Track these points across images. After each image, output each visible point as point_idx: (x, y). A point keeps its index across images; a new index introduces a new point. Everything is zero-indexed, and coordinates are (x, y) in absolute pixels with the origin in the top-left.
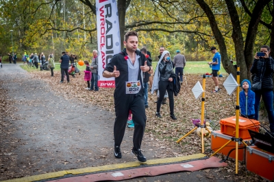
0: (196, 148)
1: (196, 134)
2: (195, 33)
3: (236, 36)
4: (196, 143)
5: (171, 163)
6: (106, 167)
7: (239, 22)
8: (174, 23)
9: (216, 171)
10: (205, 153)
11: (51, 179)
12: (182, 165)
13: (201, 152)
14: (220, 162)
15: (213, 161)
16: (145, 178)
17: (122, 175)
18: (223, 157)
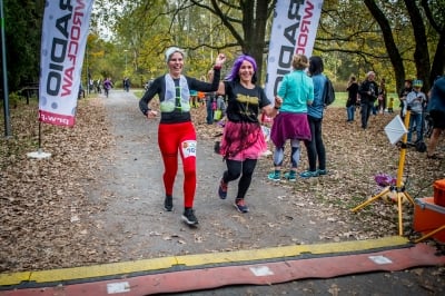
0: (386, 222)
1: (380, 198)
2: (358, 52)
3: (420, 56)
4: (383, 214)
5: (352, 253)
6: (241, 255)
7: (425, 37)
8: (329, 40)
9: (434, 273)
10: (404, 236)
11: (149, 272)
12: (371, 257)
13: (398, 234)
14: (437, 254)
15: (423, 253)
16: (311, 283)
17: (271, 273)
18: (438, 246)
